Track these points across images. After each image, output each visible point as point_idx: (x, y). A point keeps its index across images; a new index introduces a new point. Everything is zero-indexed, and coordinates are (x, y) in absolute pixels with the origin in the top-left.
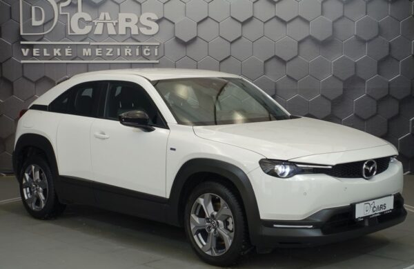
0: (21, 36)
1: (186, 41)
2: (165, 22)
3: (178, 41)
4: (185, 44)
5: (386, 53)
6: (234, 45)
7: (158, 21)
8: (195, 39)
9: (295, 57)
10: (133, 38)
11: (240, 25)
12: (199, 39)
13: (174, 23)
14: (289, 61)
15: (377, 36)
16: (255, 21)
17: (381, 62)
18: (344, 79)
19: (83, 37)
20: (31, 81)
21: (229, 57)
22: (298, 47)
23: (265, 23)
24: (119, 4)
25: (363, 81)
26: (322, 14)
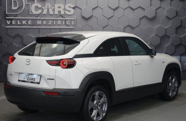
0: (6, 14)
2: (77, 9)
3: (83, 17)
4: (86, 19)
5: (179, 24)
6: (110, 20)
7: (74, 8)
8: (91, 17)
9: (139, 25)
10: (62, 16)
11: (112, 10)
12: (93, 17)
13: (81, 9)
14: (136, 27)
15: (176, 16)
16: (120, 9)
17: (177, 28)
18: (161, 36)
19: (37, 15)
20: (11, 36)
21: (107, 25)
22: (140, 21)
23: (124, 9)
25: (169, 37)
26: (151, 6)
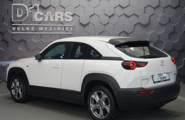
0: (12, 22)
1: (85, 24)
2: (75, 16)
3: (81, 24)
4: (84, 26)
5: (172, 30)
6: (105, 26)
7: (72, 16)
8: (88, 24)
9: (132, 32)
10: (61, 23)
11: (108, 17)
12: (90, 24)
13: (79, 16)
14: (130, 33)
15: (169, 23)
16: (115, 16)
17: (170, 34)
18: (154, 42)
20: (16, 41)
21: (103, 31)
22: (134, 27)
23: (119, 17)
24: (55, 8)
25: (162, 42)
26: (144, 13)
